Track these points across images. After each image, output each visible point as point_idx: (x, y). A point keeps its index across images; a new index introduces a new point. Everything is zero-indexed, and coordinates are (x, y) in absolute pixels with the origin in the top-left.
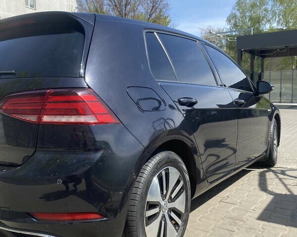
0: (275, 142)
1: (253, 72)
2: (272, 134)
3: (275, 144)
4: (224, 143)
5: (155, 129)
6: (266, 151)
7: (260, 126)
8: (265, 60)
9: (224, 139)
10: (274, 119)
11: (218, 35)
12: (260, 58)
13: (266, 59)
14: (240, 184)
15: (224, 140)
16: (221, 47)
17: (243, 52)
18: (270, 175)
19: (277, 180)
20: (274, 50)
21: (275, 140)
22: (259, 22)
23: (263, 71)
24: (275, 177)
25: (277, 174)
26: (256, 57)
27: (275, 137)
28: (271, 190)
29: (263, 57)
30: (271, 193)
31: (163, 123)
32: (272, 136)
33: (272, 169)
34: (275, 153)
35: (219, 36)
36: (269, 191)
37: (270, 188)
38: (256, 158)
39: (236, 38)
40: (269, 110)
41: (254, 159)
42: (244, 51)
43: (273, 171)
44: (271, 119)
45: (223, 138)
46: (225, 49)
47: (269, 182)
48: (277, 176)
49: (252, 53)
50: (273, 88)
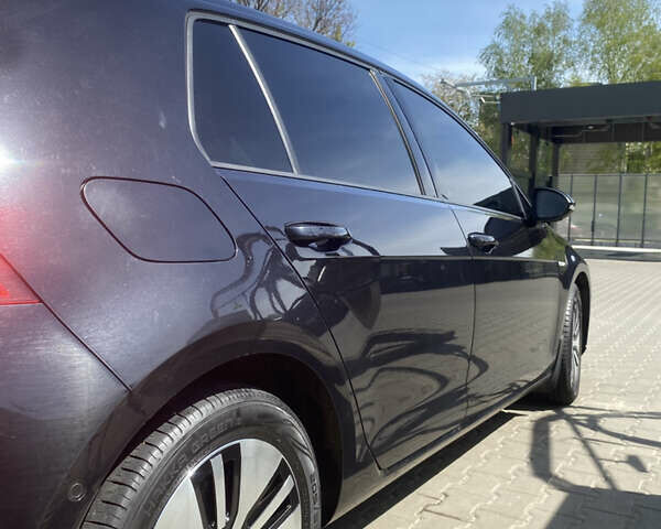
0: (576, 343)
1: (534, 175)
2: (568, 324)
3: (575, 349)
4: (452, 342)
5: (215, 313)
6: (553, 367)
7: (542, 302)
8: (561, 150)
9: (453, 333)
10: (573, 286)
11: (460, 88)
12: (551, 144)
13: (563, 146)
14: (482, 456)
15: (451, 335)
16: (467, 117)
17: (514, 130)
18: (559, 430)
19: (577, 446)
20: (581, 127)
21: (575, 336)
22: (549, 66)
23: (555, 173)
24: (572, 434)
25: (579, 427)
26: (542, 142)
27: (576, 331)
28: (561, 476)
29: (558, 142)
30: (560, 484)
31: (248, 294)
32: (568, 329)
33: (567, 410)
34: (574, 371)
35: (461, 92)
36: (556, 477)
37: (558, 468)
38: (530, 383)
39: (498, 97)
40: (562, 264)
41: (525, 387)
42: (515, 126)
43: (568, 418)
44: (566, 286)
45: (447, 329)
46: (475, 123)
47: (556, 450)
48: (578, 433)
49: (534, 130)
50: (572, 207)
